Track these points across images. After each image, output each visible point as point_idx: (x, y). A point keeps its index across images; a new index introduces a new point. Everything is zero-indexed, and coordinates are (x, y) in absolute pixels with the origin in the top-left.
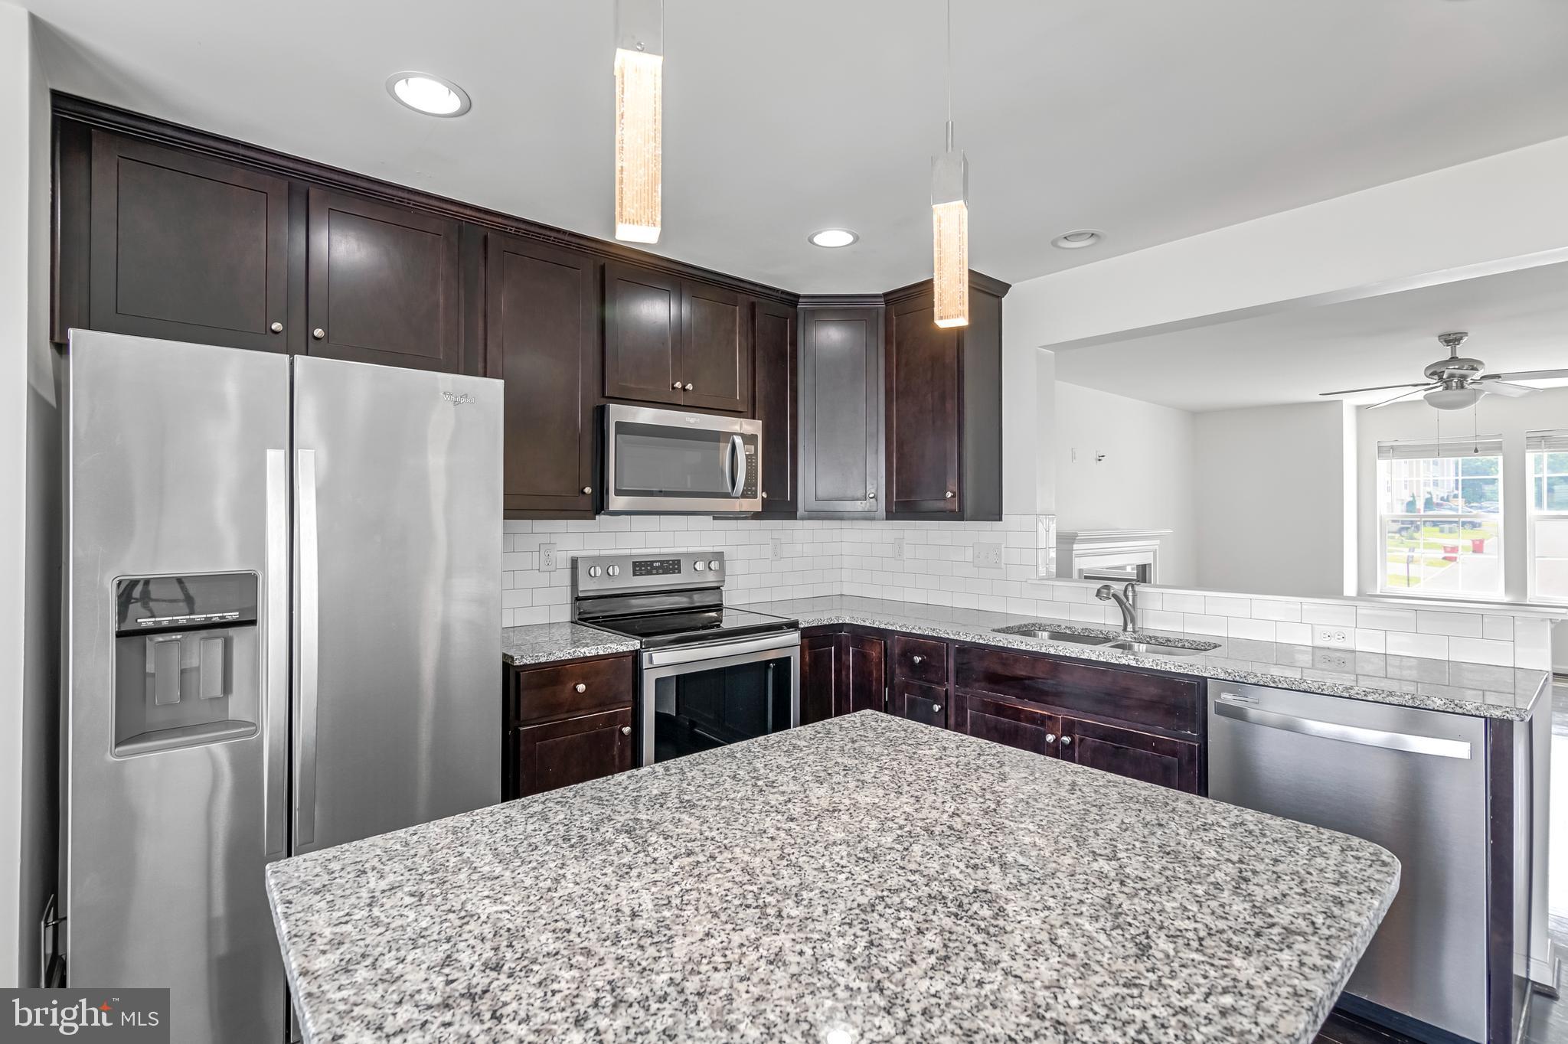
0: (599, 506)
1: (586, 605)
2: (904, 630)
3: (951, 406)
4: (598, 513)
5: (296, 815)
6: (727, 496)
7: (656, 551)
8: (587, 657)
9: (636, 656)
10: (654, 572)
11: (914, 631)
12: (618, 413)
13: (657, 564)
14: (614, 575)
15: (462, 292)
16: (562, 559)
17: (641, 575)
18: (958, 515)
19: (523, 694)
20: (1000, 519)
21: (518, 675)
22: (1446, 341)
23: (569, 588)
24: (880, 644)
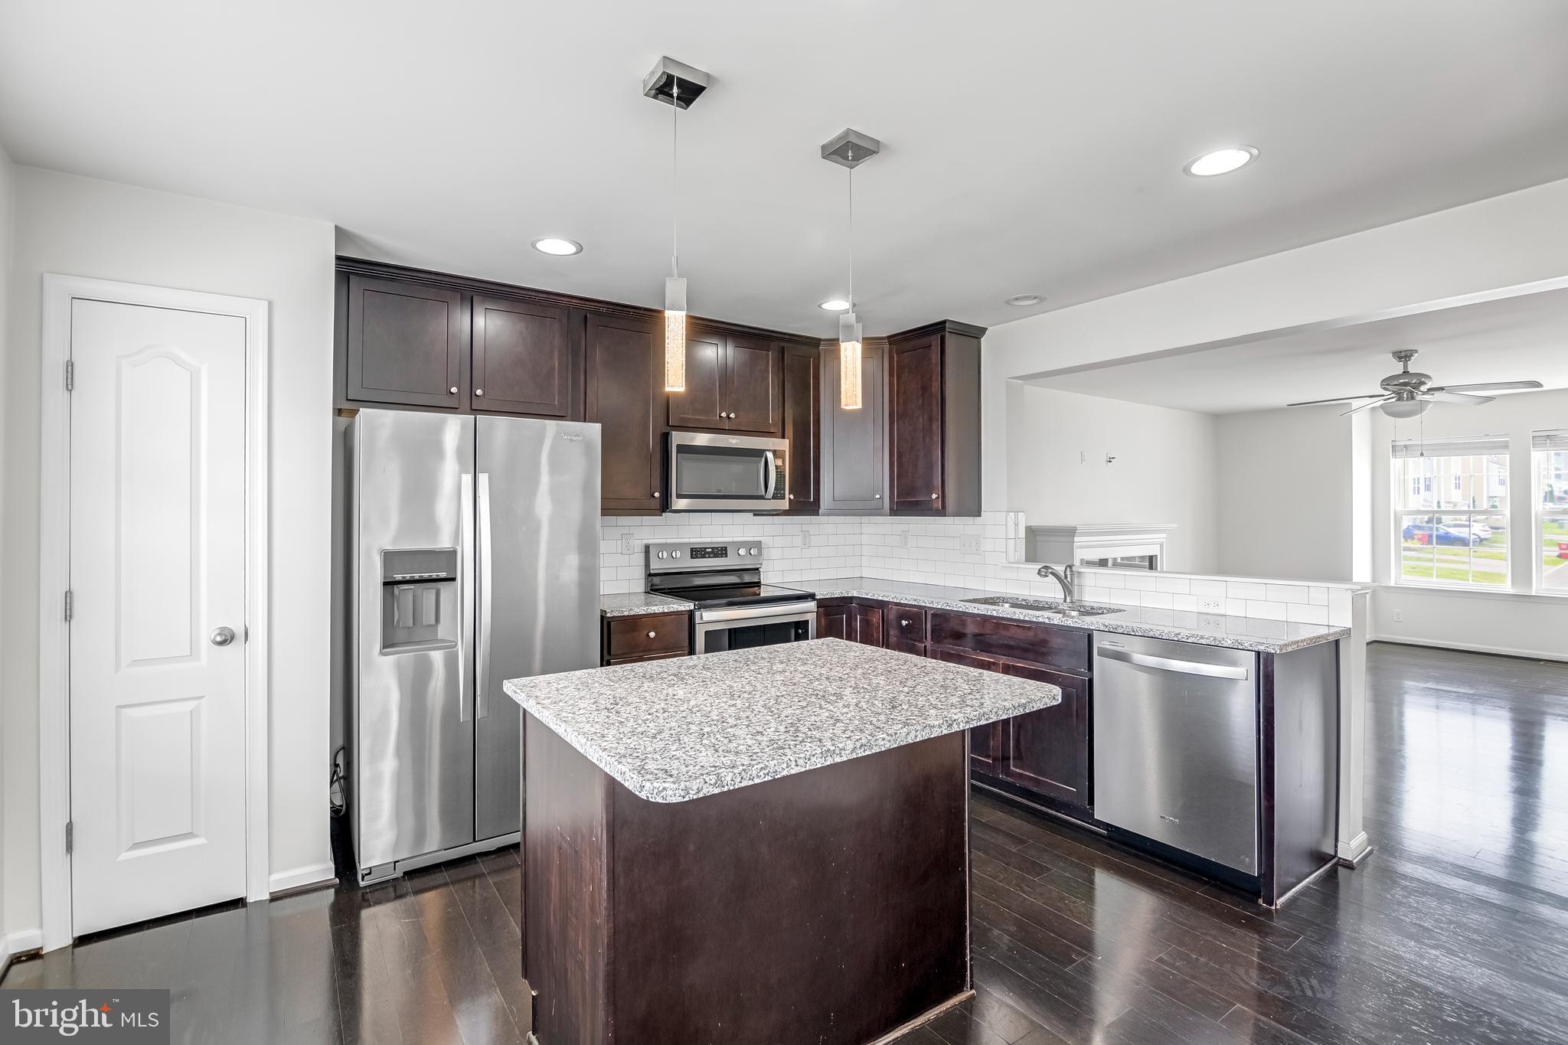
0: (665, 506)
1: (656, 580)
2: (895, 601)
3: (936, 426)
4: (664, 511)
5: (478, 699)
6: (762, 498)
7: (709, 540)
8: (656, 613)
9: (691, 615)
10: (707, 556)
11: (902, 602)
12: (678, 438)
13: (710, 550)
14: (676, 558)
15: (570, 356)
16: (638, 545)
17: (697, 557)
18: (942, 512)
19: (613, 636)
20: (980, 515)
21: (609, 624)
22: (1398, 357)
23: (644, 567)
24: (879, 612)
